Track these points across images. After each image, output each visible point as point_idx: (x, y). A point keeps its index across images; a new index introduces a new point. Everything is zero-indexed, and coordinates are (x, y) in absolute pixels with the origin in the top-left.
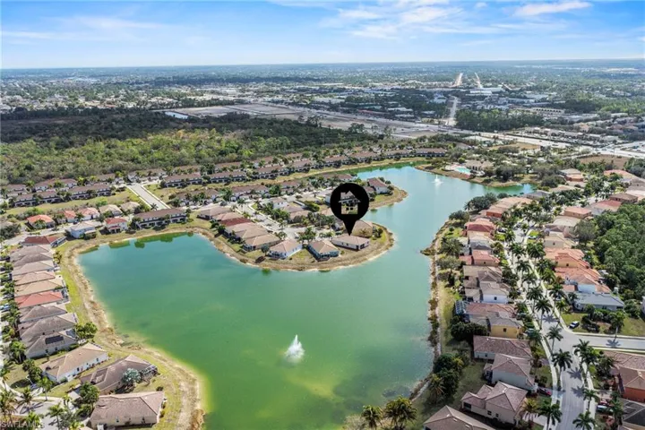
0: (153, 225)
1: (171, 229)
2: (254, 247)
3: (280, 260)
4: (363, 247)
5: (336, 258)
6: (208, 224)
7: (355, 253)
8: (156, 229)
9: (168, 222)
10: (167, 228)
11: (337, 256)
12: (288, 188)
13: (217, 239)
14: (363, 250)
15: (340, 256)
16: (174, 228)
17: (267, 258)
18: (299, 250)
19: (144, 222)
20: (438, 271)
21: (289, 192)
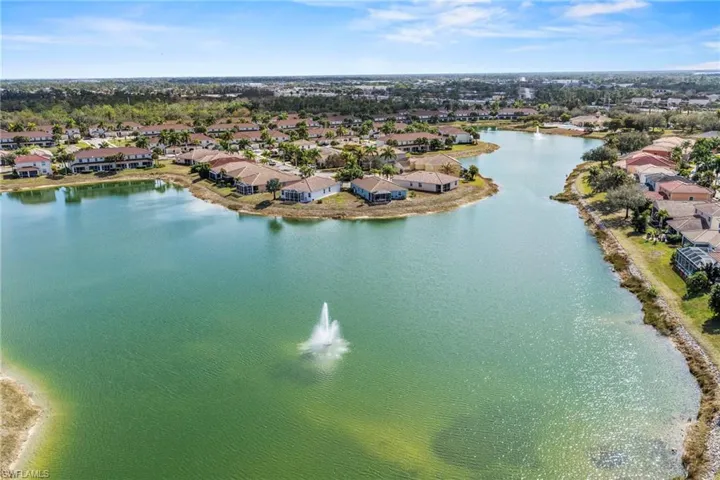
0: (96, 169)
1: (126, 176)
2: (256, 188)
3: (300, 205)
4: (447, 187)
5: (402, 202)
6: (187, 170)
7: (435, 197)
8: (101, 175)
9: (124, 166)
10: (119, 174)
11: (403, 198)
12: (320, 137)
13: (196, 185)
14: (448, 194)
15: (408, 199)
16: (131, 175)
17: (276, 202)
18: (334, 192)
19: (81, 162)
20: (598, 217)
21: (320, 142)
